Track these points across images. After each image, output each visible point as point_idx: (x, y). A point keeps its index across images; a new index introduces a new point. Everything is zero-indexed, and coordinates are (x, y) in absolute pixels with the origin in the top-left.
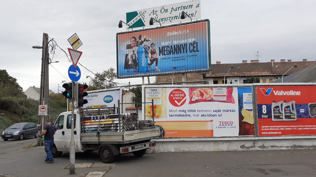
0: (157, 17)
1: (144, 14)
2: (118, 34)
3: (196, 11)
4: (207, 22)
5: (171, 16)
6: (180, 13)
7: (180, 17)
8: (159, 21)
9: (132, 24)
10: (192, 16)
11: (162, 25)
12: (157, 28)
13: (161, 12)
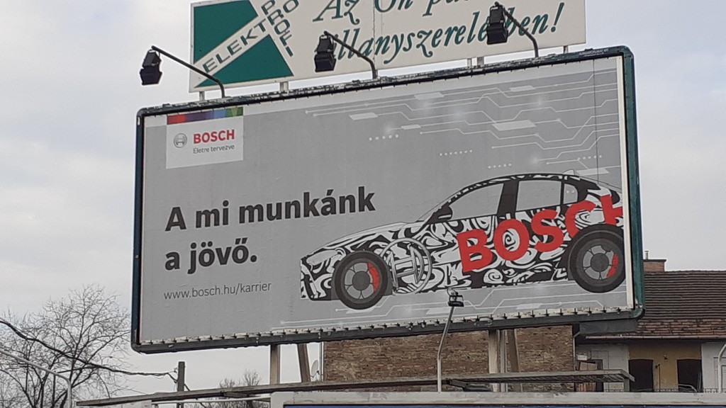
0: (357, 31)
1: (286, 16)
2: (144, 114)
3: (562, 5)
4: (619, 59)
5: (431, 25)
6: (477, 14)
7: (476, 32)
8: (367, 52)
9: (221, 66)
10: (541, 31)
11: (381, 74)
12: (357, 87)
13: (377, 6)
